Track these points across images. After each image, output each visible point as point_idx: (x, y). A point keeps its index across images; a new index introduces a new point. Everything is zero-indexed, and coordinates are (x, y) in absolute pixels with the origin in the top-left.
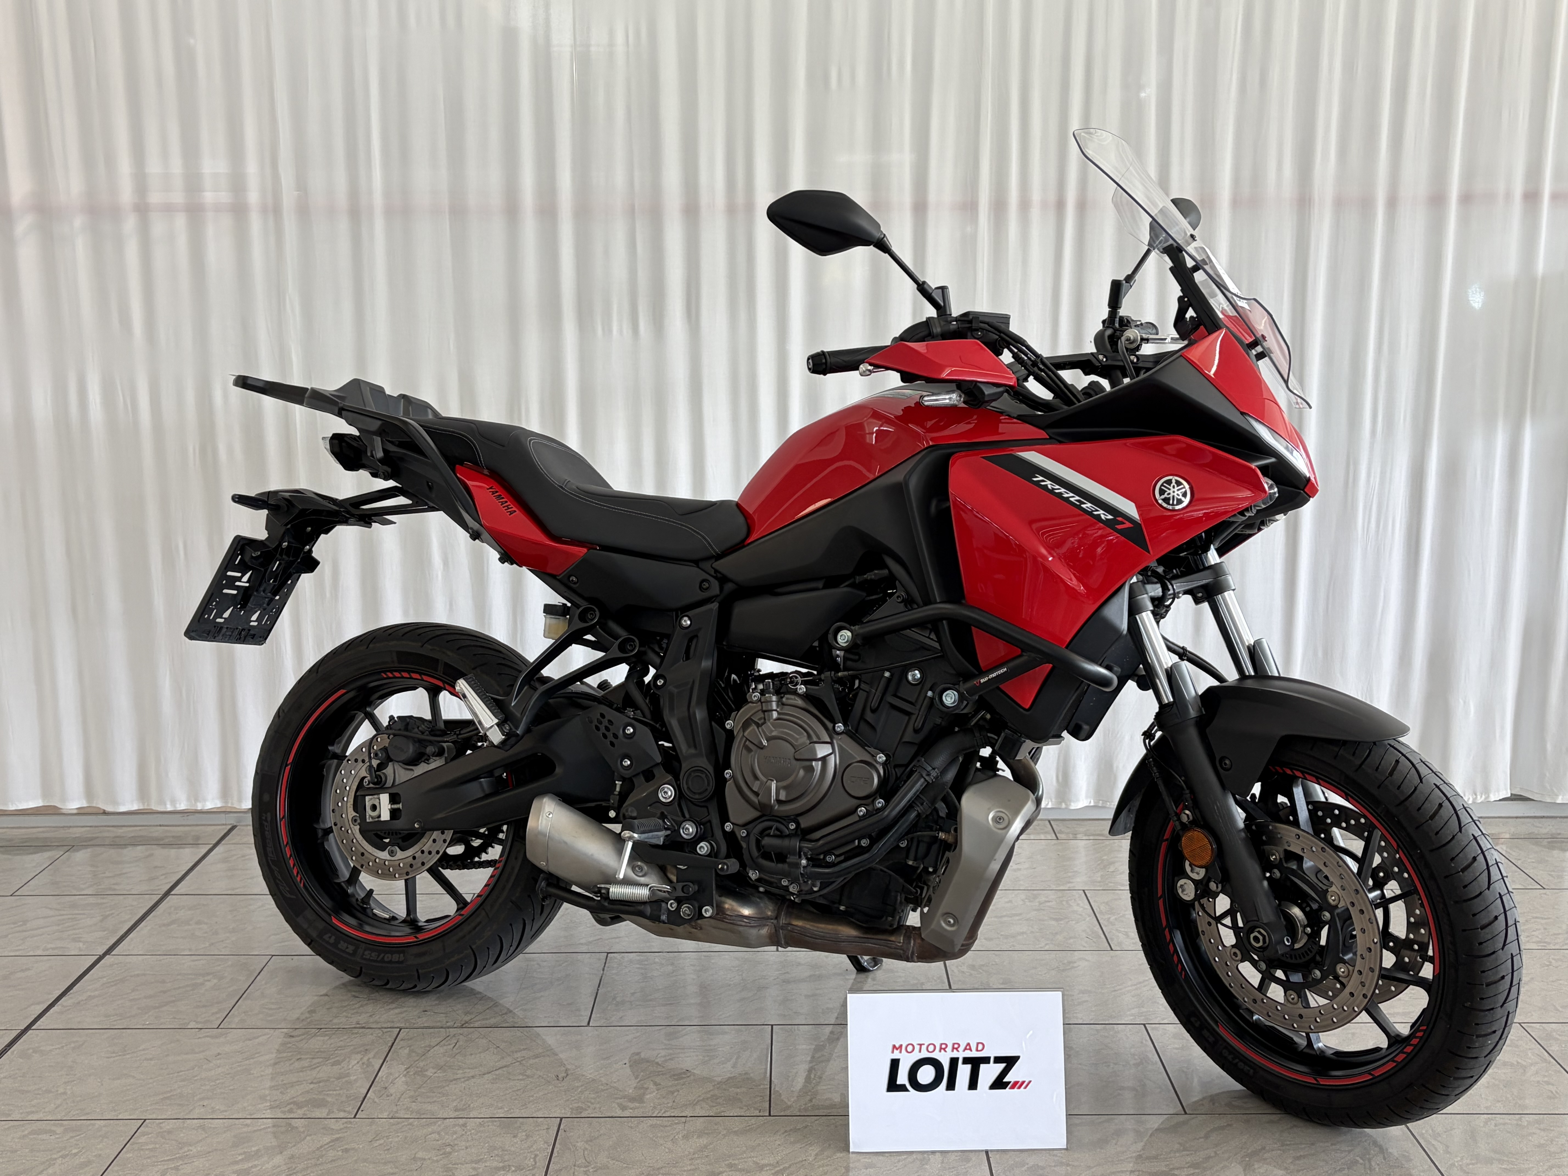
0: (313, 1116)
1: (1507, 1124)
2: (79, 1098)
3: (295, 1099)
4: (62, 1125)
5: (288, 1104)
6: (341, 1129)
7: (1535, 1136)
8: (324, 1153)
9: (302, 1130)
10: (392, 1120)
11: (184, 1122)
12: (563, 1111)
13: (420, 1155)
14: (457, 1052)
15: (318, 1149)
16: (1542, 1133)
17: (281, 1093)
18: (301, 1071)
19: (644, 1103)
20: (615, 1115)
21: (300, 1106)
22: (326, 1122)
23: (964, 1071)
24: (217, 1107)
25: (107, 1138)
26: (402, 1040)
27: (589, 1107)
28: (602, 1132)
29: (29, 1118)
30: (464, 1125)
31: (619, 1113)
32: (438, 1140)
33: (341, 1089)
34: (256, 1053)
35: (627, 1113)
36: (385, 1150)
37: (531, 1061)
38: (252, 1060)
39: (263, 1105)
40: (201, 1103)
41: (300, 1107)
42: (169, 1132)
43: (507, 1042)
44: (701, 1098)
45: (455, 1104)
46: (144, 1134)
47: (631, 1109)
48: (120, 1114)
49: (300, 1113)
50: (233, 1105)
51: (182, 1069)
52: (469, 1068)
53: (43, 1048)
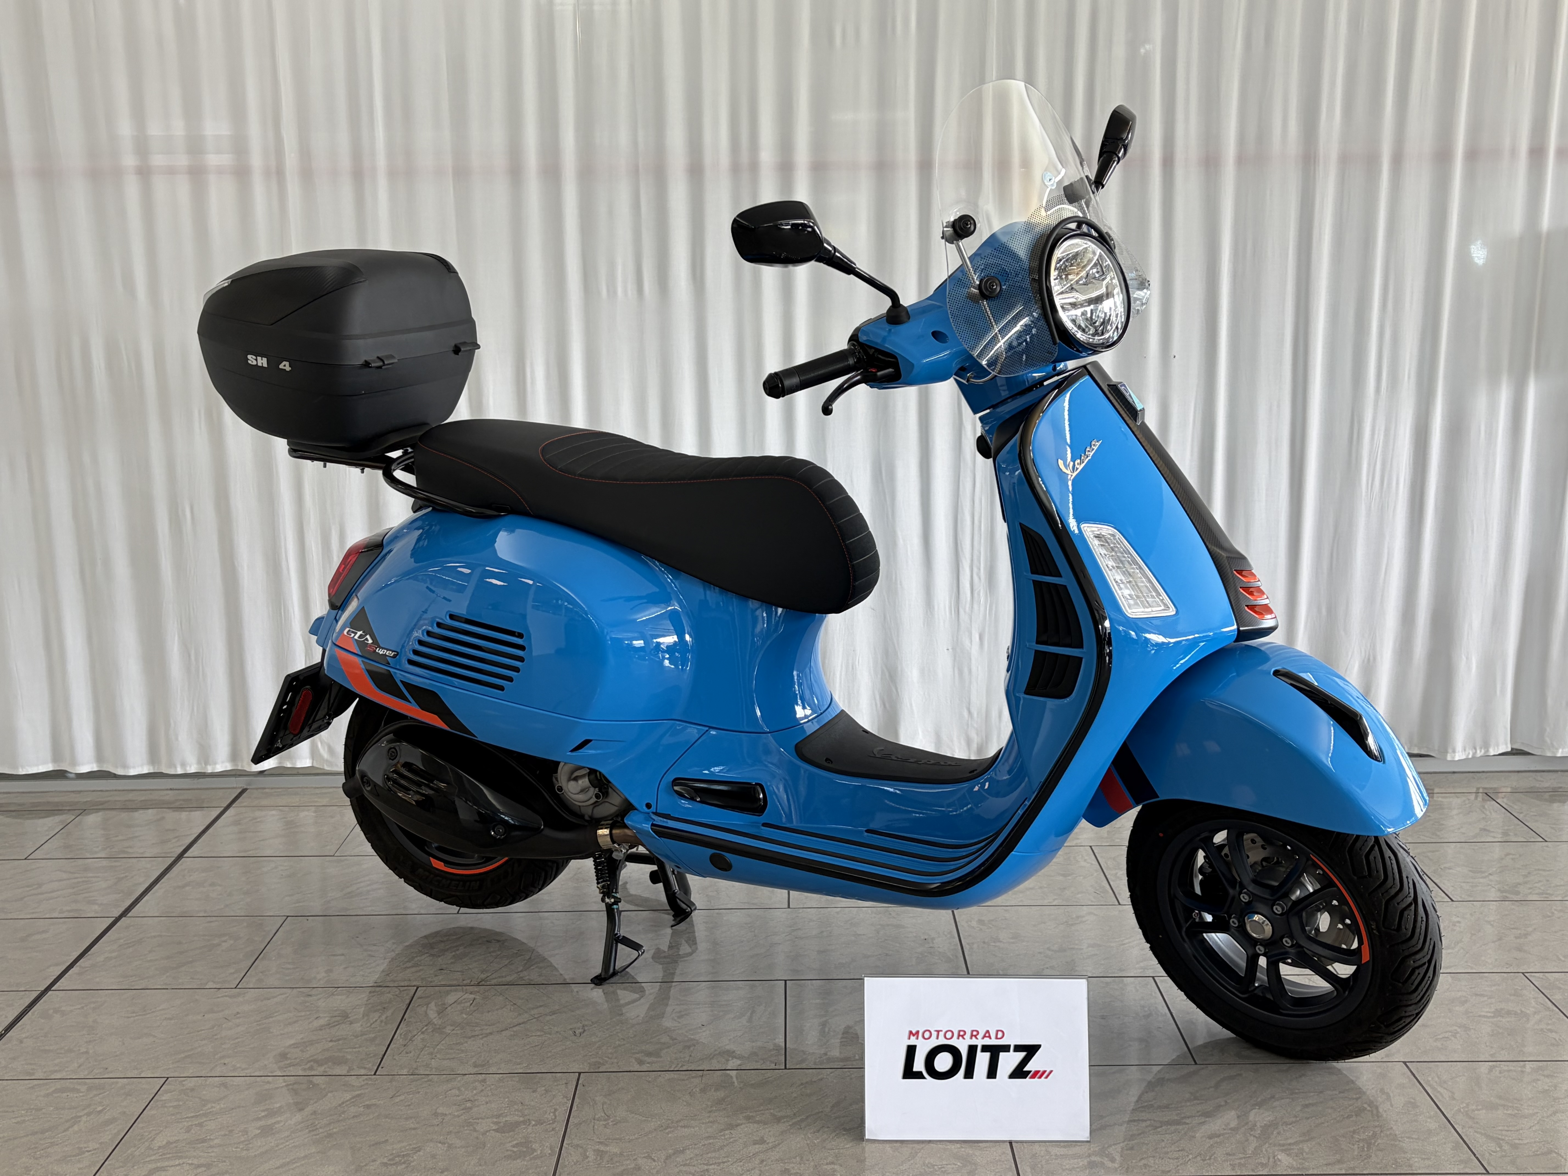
0: (334, 1074)
1: (1511, 1070)
2: (101, 1057)
3: (315, 1057)
4: (85, 1084)
5: (309, 1062)
6: (362, 1086)
7: (1539, 1082)
8: (346, 1109)
9: (323, 1087)
10: (412, 1077)
11: (206, 1081)
12: (581, 1066)
13: (441, 1110)
14: (475, 1008)
15: (340, 1105)
16: (1547, 1080)
17: (301, 1051)
18: (321, 1030)
19: (661, 1057)
20: (632, 1069)
21: (320, 1063)
22: (347, 1078)
23: (982, 1060)
24: (238, 1065)
25: (130, 1095)
26: (419, 998)
27: (607, 1062)
28: (620, 1086)
29: (53, 1077)
30: (484, 1081)
31: (637, 1067)
32: (458, 1096)
33: (360, 1047)
34: (277, 1012)
35: (645, 1067)
36: (406, 1106)
37: (548, 1018)
38: (271, 1019)
39: (283, 1063)
40: (222, 1061)
41: (321, 1065)
42: (192, 1090)
43: (523, 999)
44: (717, 1052)
45: (473, 1061)
46: (166, 1092)
47: (648, 1063)
48: (142, 1072)
49: (321, 1070)
50: (253, 1063)
51: (203, 1028)
52: (486, 1025)
53: (63, 1009)
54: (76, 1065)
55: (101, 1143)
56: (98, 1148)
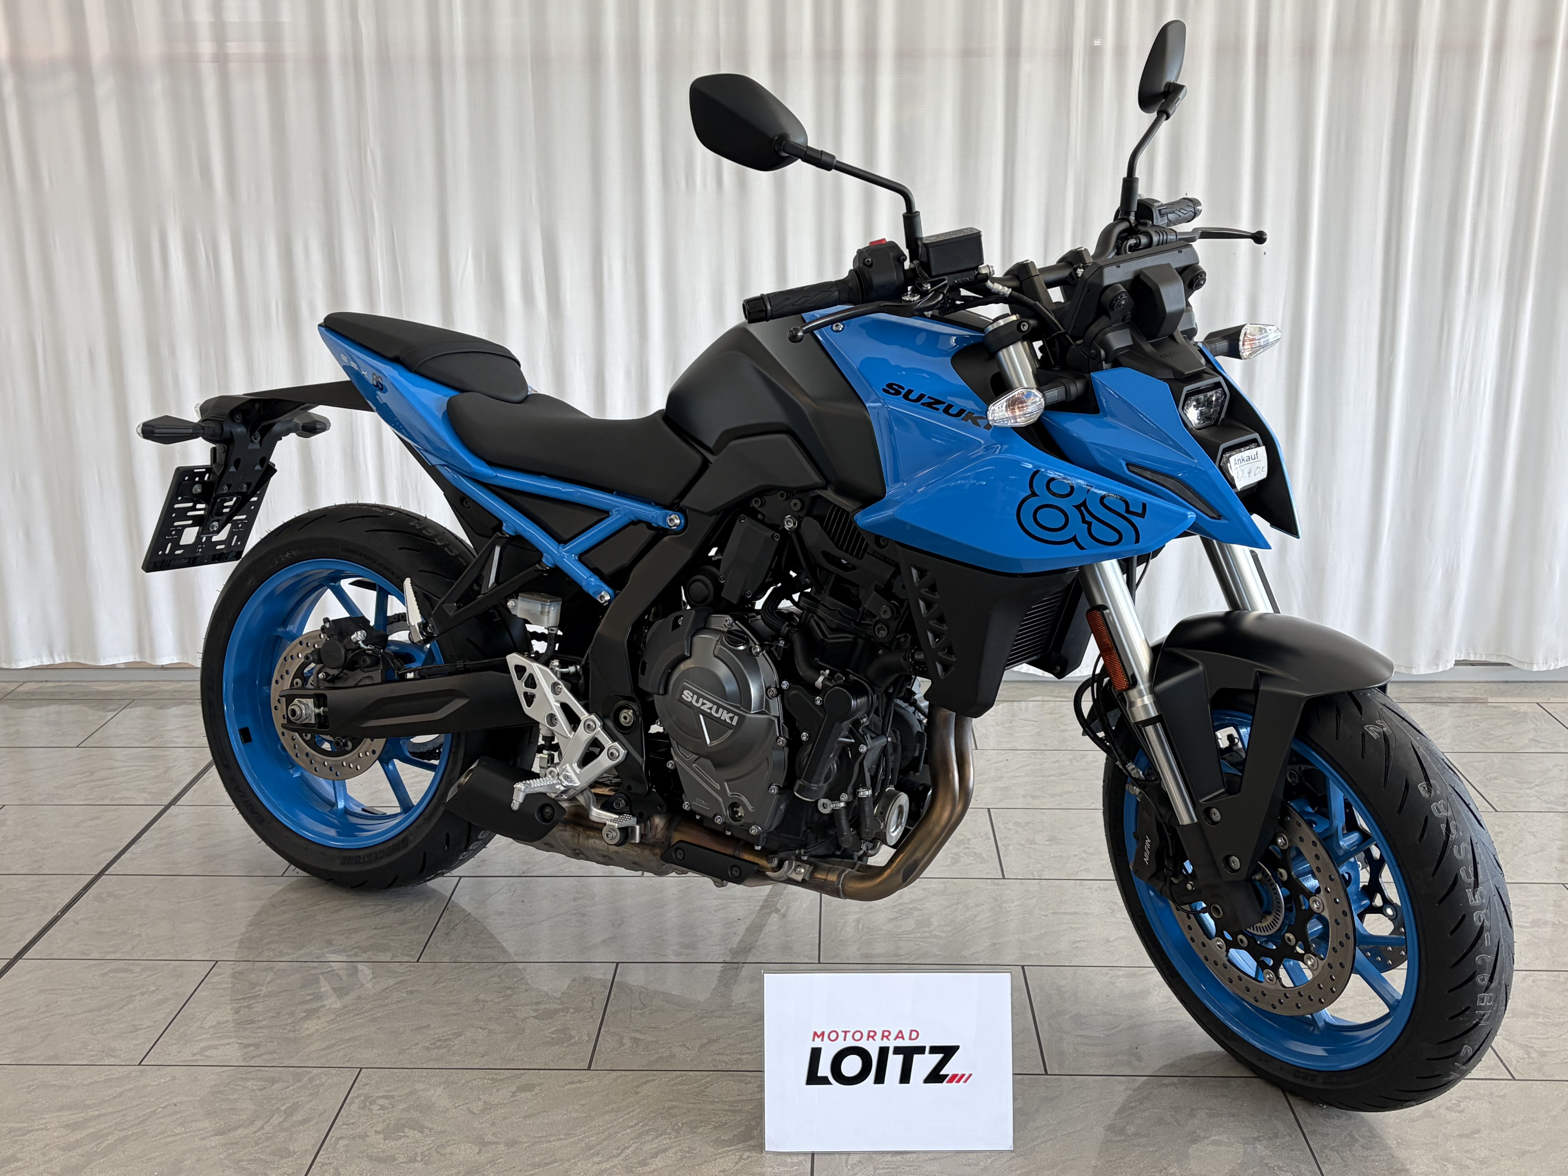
0: (378, 960)
2: (153, 940)
3: (360, 944)
4: (138, 965)
6: (404, 973)
8: (389, 995)
10: (454, 964)
11: (254, 964)
12: (619, 957)
13: (482, 997)
15: (383, 991)
21: (364, 950)
22: (391, 965)
24: (285, 951)
25: (182, 977)
27: (644, 953)
28: (657, 976)
29: (108, 957)
31: (673, 959)
32: (499, 983)
33: (404, 934)
36: (448, 992)
41: (366, 952)
46: (216, 975)
47: (685, 955)
48: (193, 955)
49: (365, 957)
53: (115, 893)
54: (129, 947)
55: (155, 1021)
56: (153, 1026)
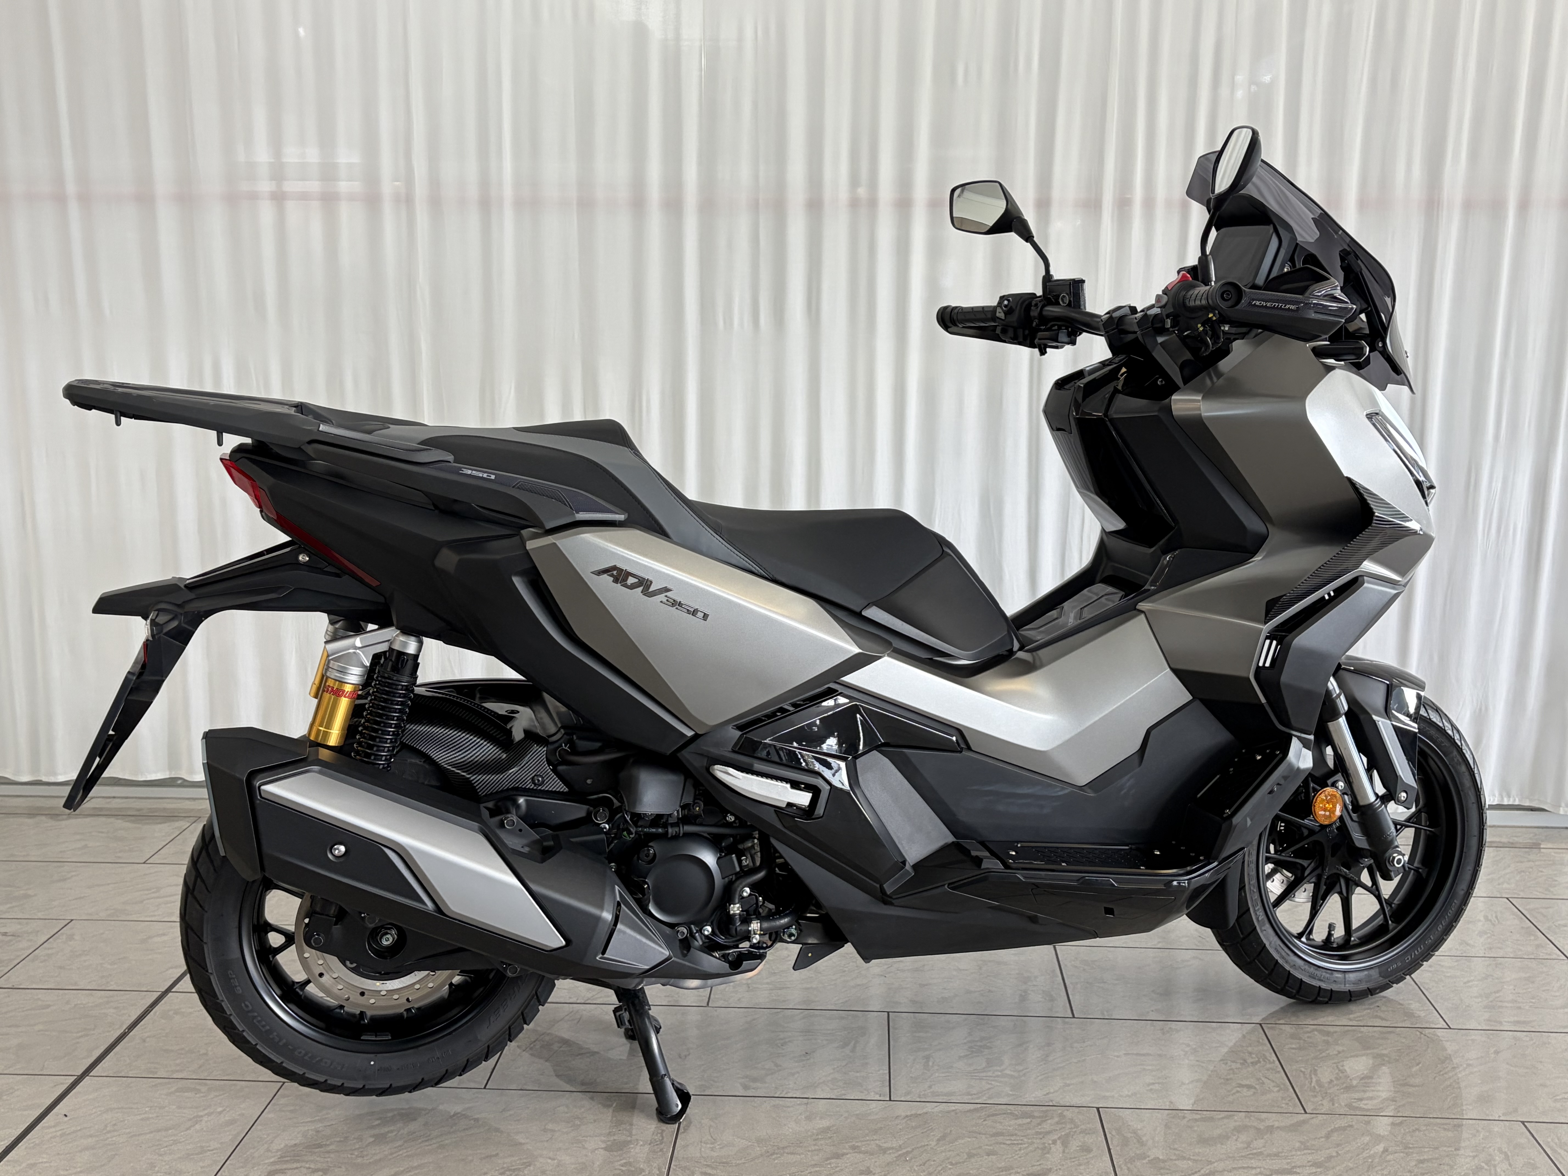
4: (205, 1084)
6: (472, 1099)
10: (521, 1092)
13: (550, 1126)
20: (739, 1094)
25: (249, 1099)
27: (713, 1085)
28: (726, 1110)
29: (174, 1076)
31: (742, 1092)
32: (567, 1113)
35: (750, 1093)
44: (821, 1081)
46: (284, 1096)
47: (754, 1088)
53: (180, 1011)
54: (195, 1066)
55: (221, 1143)
56: (219, 1148)
